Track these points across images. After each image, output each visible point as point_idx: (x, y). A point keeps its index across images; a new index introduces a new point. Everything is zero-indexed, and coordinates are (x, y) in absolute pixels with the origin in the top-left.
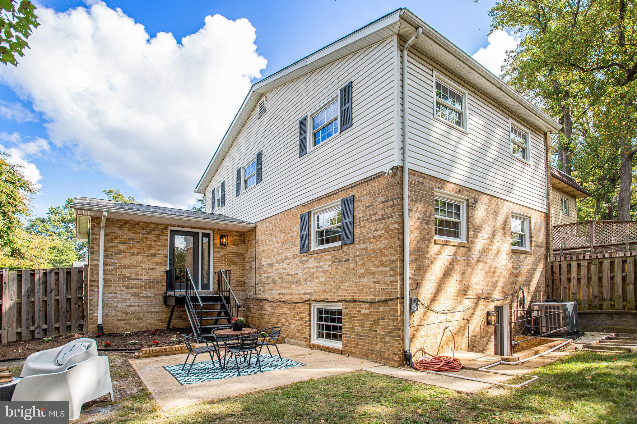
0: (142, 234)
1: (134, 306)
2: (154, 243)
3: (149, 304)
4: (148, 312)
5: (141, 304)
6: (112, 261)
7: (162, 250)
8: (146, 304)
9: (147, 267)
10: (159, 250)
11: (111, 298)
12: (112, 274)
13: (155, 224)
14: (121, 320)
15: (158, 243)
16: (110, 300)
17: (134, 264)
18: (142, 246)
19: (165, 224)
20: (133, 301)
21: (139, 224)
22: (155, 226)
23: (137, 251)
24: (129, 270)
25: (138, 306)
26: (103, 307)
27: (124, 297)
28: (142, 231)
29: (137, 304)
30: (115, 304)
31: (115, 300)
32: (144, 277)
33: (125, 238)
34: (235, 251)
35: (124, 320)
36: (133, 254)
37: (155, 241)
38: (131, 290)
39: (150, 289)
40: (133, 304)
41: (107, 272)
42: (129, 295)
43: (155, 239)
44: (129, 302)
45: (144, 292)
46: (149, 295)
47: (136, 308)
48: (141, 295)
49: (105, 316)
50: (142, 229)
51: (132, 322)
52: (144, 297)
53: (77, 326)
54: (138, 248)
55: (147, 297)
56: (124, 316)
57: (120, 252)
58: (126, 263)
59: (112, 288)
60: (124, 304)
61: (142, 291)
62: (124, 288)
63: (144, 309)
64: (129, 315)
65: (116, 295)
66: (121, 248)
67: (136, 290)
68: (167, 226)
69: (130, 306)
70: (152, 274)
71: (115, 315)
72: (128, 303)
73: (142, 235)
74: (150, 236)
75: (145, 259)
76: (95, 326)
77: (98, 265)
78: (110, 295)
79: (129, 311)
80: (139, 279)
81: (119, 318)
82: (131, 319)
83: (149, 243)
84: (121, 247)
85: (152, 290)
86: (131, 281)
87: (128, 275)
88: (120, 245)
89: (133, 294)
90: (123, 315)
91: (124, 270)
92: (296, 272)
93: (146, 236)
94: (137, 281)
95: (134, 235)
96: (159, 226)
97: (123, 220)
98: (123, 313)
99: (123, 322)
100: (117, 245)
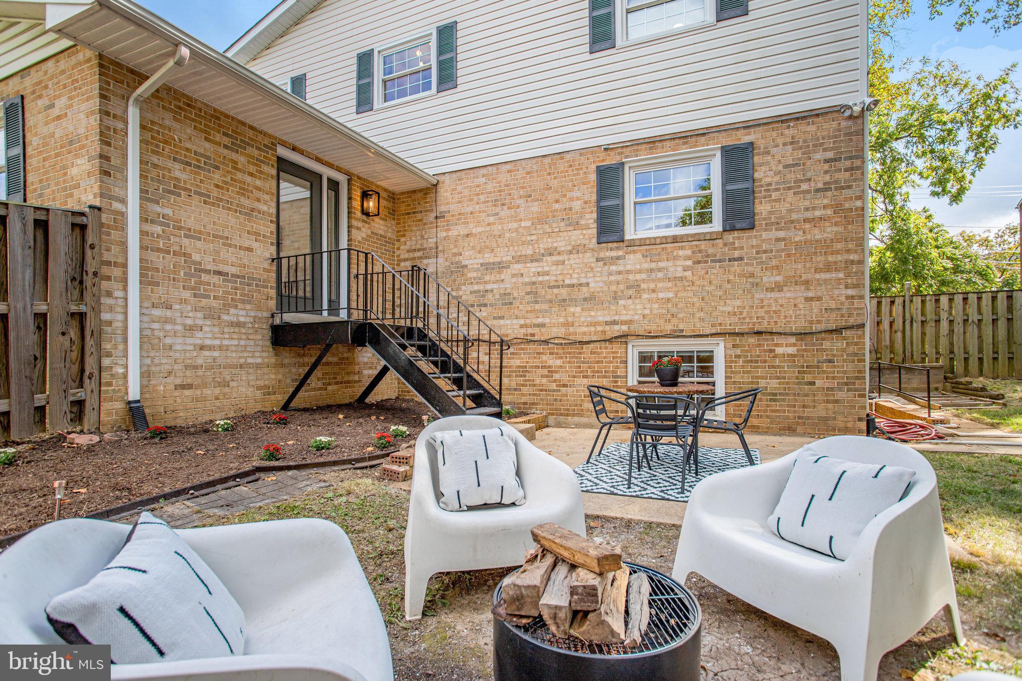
0: (226, 147)
1: (211, 348)
2: (249, 179)
3: (242, 343)
4: (241, 366)
5: (226, 342)
6: (158, 209)
7: (266, 202)
8: (235, 342)
9: (237, 241)
10: (259, 200)
11: (158, 320)
12: (159, 250)
13: (252, 128)
14: (183, 387)
15: (258, 183)
16: (156, 326)
17: (210, 228)
18: (226, 183)
19: (270, 136)
20: (208, 335)
21: (218, 118)
22: (251, 133)
23: (215, 193)
24: (199, 244)
25: (220, 348)
26: (142, 344)
27: (189, 322)
28: (226, 141)
29: (217, 342)
30: (168, 341)
31: (168, 327)
32: (233, 270)
33: (187, 150)
34: (382, 232)
35: (190, 386)
36: (206, 199)
37: (251, 174)
38: (204, 302)
39: (243, 302)
40: (208, 342)
41: (147, 241)
42: (200, 315)
43: (252, 169)
44: (199, 334)
45: (232, 311)
46: (242, 319)
47: (216, 354)
48: (225, 317)
49: (146, 374)
50: (225, 134)
51: (208, 392)
52: (232, 324)
53: (66, 407)
54: (217, 186)
55: (239, 324)
56: (190, 377)
57: (177, 188)
58: (191, 223)
59: (161, 290)
60: (189, 341)
61: (226, 307)
62: (187, 294)
63: (233, 357)
64: (200, 373)
65: (169, 313)
66: (177, 174)
67: (214, 303)
68: (276, 142)
69: (202, 348)
70: (245, 261)
71: (170, 373)
72: (198, 338)
73: (226, 152)
74: (241, 159)
75: (232, 220)
76: (119, 405)
77: (123, 214)
78: (157, 312)
79: (200, 361)
80: (219, 273)
81: (178, 381)
82: (204, 385)
83: (239, 176)
84: (178, 172)
85: (248, 307)
86: (205, 277)
87: (196, 257)
88: (177, 166)
89: (211, 315)
90: (188, 373)
91: (186, 242)
92: (583, 281)
93: (234, 156)
94: (216, 279)
95: (207, 145)
96: (260, 137)
97: (184, 95)
98: (186, 367)
99: (187, 392)
100: (170, 164)
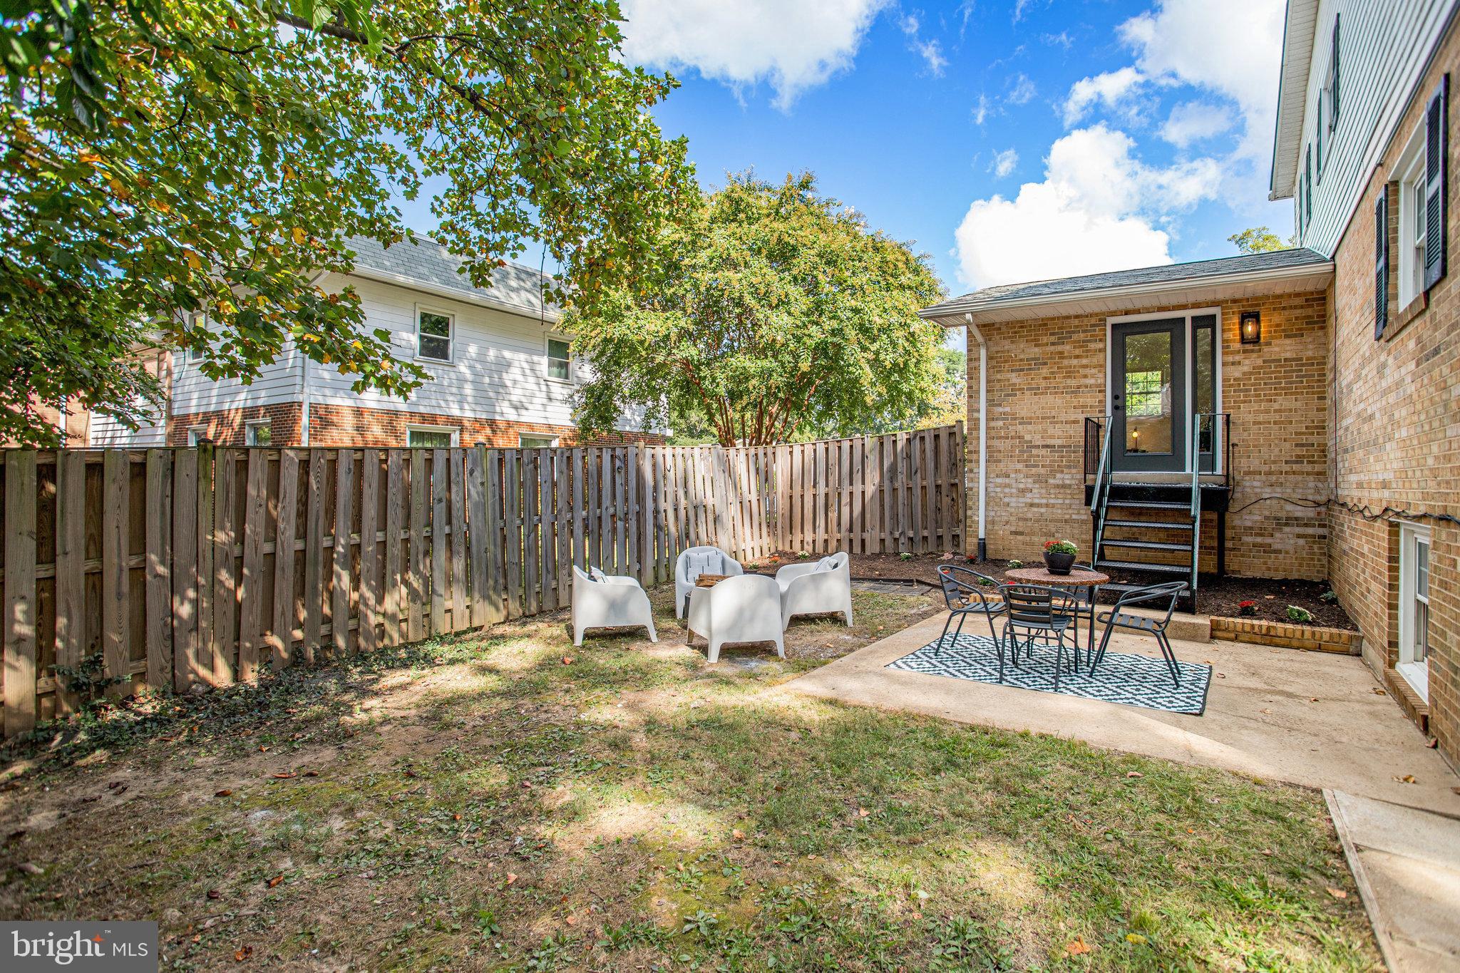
0: (1053, 344)
1: (1038, 505)
2: (1075, 362)
3: (1067, 502)
4: (1066, 521)
5: (1052, 501)
6: (1000, 409)
7: (1093, 376)
8: (1060, 501)
9: (1063, 417)
10: (1085, 376)
11: (1000, 486)
12: (1001, 438)
13: (1077, 317)
14: (1016, 533)
15: (1085, 361)
16: (998, 490)
17: (1039, 414)
18: (1052, 373)
19: (1097, 315)
20: (1036, 496)
21: (1046, 325)
22: (1076, 322)
23: (1043, 384)
24: (1029, 427)
25: (1047, 505)
26: (987, 504)
27: (1022, 486)
28: (1053, 339)
29: (1044, 501)
30: (1006, 500)
31: (1007, 490)
32: (1058, 442)
33: (1021, 360)
35: (1021, 533)
36: (1036, 391)
37: (1077, 357)
38: (1034, 470)
39: (1069, 467)
40: (1036, 501)
41: (993, 433)
42: (1030, 480)
43: (1077, 352)
44: (1029, 495)
45: (1058, 475)
46: (1068, 482)
47: (1043, 510)
48: (1051, 481)
49: (990, 522)
50: (1052, 334)
51: (1036, 539)
52: (1057, 486)
53: (950, 538)
54: (1045, 378)
55: (1064, 486)
56: (1021, 526)
57: (1014, 390)
58: (1023, 412)
59: (1001, 465)
60: (1021, 500)
61: (1053, 473)
62: (1020, 466)
63: (1058, 513)
64: (1029, 524)
65: (1007, 480)
66: (1014, 380)
67: (1042, 471)
68: (1101, 318)
69: (1032, 505)
70: (1072, 433)
71: (1007, 523)
72: (1028, 498)
73: (1052, 348)
74: (1067, 348)
75: (1059, 401)
76: (975, 541)
77: (978, 419)
78: (999, 480)
79: (1030, 515)
80: (1047, 446)
81: (1013, 529)
82: (1032, 534)
83: (1066, 362)
84: (1014, 378)
85: (1074, 471)
86: (1034, 451)
87: (1027, 437)
88: (1014, 375)
89: (1039, 480)
90: (1021, 524)
91: (1020, 427)
93: (1060, 348)
94: (1043, 452)
95: (1037, 350)
96: (1086, 320)
97: (1018, 322)
98: (1019, 519)
99: (1019, 537)
100: (1008, 375)
